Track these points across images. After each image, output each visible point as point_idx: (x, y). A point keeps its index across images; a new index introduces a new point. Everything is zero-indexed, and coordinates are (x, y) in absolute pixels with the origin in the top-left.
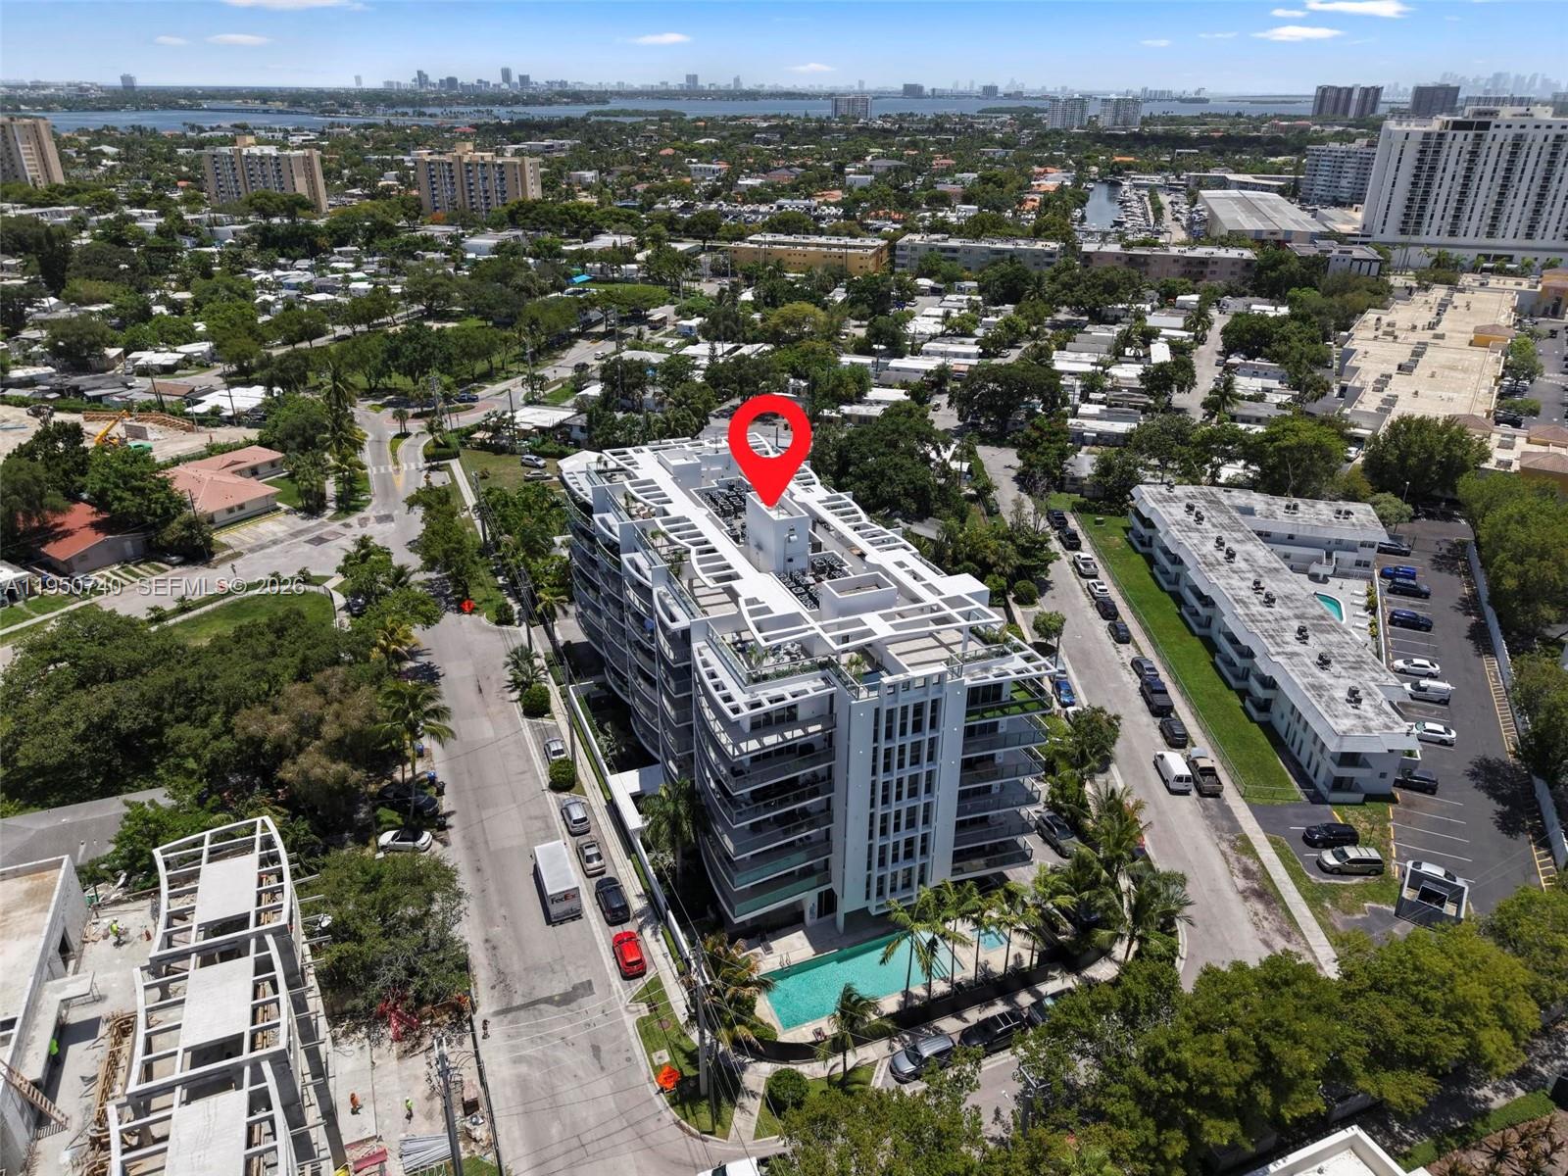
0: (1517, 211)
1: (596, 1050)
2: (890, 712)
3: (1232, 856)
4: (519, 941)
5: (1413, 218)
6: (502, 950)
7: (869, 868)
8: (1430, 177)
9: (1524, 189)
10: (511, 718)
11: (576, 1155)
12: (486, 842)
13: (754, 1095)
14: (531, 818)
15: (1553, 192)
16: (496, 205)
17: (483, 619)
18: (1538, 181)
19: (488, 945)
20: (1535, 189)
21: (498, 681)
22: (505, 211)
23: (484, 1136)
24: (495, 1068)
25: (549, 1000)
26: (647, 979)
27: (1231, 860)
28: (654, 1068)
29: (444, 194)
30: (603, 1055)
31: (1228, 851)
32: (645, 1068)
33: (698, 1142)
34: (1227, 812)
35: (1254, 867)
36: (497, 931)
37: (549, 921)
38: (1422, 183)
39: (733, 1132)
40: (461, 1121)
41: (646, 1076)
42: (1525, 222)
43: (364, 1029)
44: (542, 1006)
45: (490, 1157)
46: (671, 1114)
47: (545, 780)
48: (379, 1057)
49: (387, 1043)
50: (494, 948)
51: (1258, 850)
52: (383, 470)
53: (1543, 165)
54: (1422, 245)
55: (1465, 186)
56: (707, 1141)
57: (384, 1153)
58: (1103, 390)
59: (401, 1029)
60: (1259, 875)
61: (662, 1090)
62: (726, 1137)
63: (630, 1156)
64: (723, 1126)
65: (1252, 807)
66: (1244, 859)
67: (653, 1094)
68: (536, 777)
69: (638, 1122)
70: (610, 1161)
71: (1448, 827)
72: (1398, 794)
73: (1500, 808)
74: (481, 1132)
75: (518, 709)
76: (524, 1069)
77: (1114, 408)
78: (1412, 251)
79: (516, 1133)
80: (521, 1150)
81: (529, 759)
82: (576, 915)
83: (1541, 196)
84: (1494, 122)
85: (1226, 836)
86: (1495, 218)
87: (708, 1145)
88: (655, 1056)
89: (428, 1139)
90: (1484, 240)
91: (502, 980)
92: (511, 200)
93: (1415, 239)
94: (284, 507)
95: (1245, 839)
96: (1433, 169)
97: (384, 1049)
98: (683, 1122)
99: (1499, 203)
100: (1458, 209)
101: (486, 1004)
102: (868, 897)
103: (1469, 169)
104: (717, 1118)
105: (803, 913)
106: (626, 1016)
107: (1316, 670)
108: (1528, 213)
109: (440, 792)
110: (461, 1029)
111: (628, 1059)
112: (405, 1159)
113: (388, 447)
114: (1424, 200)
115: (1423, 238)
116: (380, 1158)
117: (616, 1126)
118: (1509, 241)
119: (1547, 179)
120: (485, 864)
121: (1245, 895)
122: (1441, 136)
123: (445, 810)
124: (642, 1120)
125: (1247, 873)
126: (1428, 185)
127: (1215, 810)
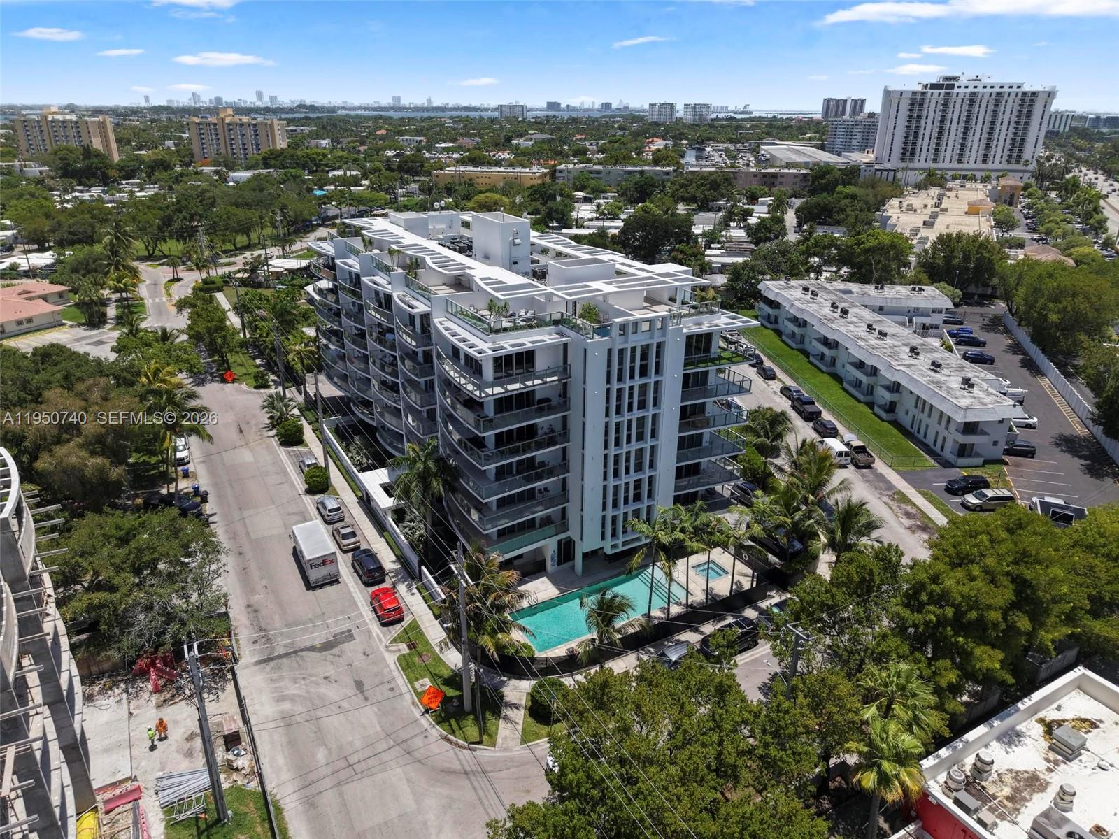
0: (975, 145)
1: (359, 685)
2: (621, 352)
3: (895, 506)
4: (280, 604)
5: (909, 151)
6: (263, 612)
7: (604, 509)
8: (918, 122)
9: (979, 129)
10: (269, 448)
11: (343, 775)
12: (247, 533)
13: (517, 707)
14: (289, 514)
15: (997, 131)
16: (252, 152)
17: (244, 386)
18: (987, 124)
19: (250, 610)
20: (986, 129)
21: (256, 425)
22: (260, 157)
23: (246, 764)
24: (257, 707)
25: (312, 648)
26: (405, 623)
27: (894, 508)
28: (417, 694)
29: (211, 147)
30: (366, 687)
31: (889, 501)
32: (409, 697)
33: (467, 752)
34: (881, 478)
35: (914, 511)
36: (258, 598)
37: (310, 586)
38: (913, 127)
39: (499, 741)
40: (221, 754)
41: (410, 701)
42: (981, 152)
43: (122, 686)
44: (304, 653)
45: (254, 785)
46: (437, 731)
47: (301, 486)
48: (137, 707)
49: (146, 695)
50: (256, 611)
51: (913, 500)
52: (157, 300)
53: (990, 113)
54: (916, 169)
55: (941, 128)
56: (475, 750)
57: (138, 789)
58: (719, 242)
59: (161, 682)
60: (918, 516)
61: (427, 711)
62: (494, 745)
63: (399, 770)
64: (490, 736)
65: (899, 472)
66: (904, 506)
67: (418, 716)
68: (293, 485)
69: (405, 741)
70: (379, 777)
71: (1052, 477)
72: (1007, 459)
73: (1084, 462)
74: (243, 762)
75: (275, 442)
76: (287, 706)
77: (731, 250)
78: (909, 172)
79: (281, 761)
80: (286, 775)
81: (285, 473)
82: (334, 580)
83: (990, 134)
84: (957, 84)
85: (886, 492)
86: (962, 150)
87: (477, 753)
88: (417, 684)
89: (187, 774)
90: (955, 165)
91: (263, 635)
92: (265, 149)
93: (911, 165)
94: (70, 323)
95: (900, 493)
96: (919, 116)
97: (142, 701)
98: (451, 737)
99: (964, 139)
100: (938, 144)
101: (247, 655)
102: (603, 538)
103: (943, 116)
104: (483, 730)
105: (544, 561)
106: (386, 655)
107: (931, 373)
108: (983, 146)
109: (204, 500)
110: (223, 677)
111: (392, 690)
112: (161, 794)
113: (162, 287)
114: (915, 138)
115: (916, 165)
116: (134, 796)
117: (382, 746)
118: (972, 165)
119: (993, 122)
120: (247, 549)
121: (912, 529)
122: (923, 94)
123: (208, 512)
124: (409, 739)
125: (908, 515)
126: (917, 127)
127: (871, 477)
